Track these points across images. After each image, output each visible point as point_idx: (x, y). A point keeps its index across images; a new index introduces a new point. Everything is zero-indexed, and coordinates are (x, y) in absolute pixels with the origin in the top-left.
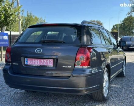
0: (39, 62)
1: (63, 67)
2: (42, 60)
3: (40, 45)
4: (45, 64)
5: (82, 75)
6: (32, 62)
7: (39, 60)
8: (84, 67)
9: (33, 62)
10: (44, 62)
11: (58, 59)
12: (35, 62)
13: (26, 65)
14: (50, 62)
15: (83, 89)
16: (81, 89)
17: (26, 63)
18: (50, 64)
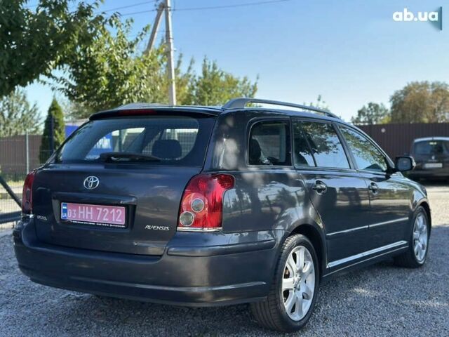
0: (91, 213)
1: (148, 227)
2: (100, 208)
3: (101, 168)
4: (105, 220)
5: (199, 252)
6: (77, 212)
7: (92, 207)
8: (206, 230)
9: (80, 212)
10: (103, 213)
11: (135, 206)
12: (83, 212)
13: (64, 221)
14: (117, 214)
15: (203, 290)
16: (196, 290)
17: (63, 216)
18: (117, 220)
